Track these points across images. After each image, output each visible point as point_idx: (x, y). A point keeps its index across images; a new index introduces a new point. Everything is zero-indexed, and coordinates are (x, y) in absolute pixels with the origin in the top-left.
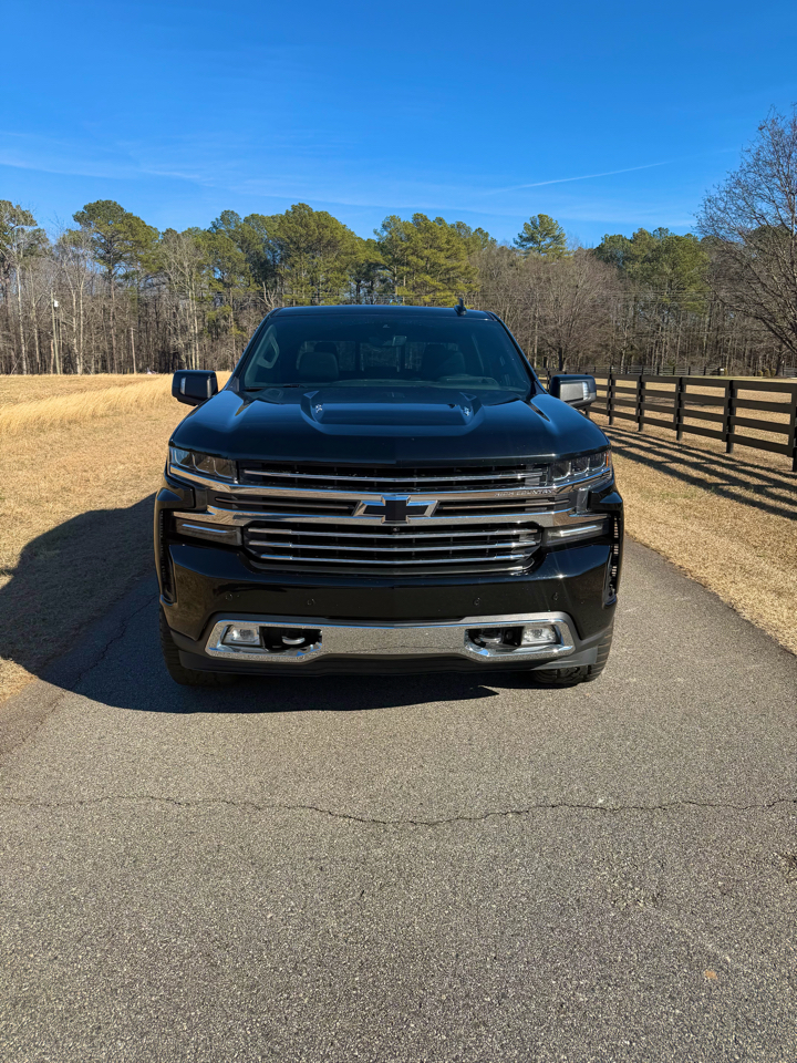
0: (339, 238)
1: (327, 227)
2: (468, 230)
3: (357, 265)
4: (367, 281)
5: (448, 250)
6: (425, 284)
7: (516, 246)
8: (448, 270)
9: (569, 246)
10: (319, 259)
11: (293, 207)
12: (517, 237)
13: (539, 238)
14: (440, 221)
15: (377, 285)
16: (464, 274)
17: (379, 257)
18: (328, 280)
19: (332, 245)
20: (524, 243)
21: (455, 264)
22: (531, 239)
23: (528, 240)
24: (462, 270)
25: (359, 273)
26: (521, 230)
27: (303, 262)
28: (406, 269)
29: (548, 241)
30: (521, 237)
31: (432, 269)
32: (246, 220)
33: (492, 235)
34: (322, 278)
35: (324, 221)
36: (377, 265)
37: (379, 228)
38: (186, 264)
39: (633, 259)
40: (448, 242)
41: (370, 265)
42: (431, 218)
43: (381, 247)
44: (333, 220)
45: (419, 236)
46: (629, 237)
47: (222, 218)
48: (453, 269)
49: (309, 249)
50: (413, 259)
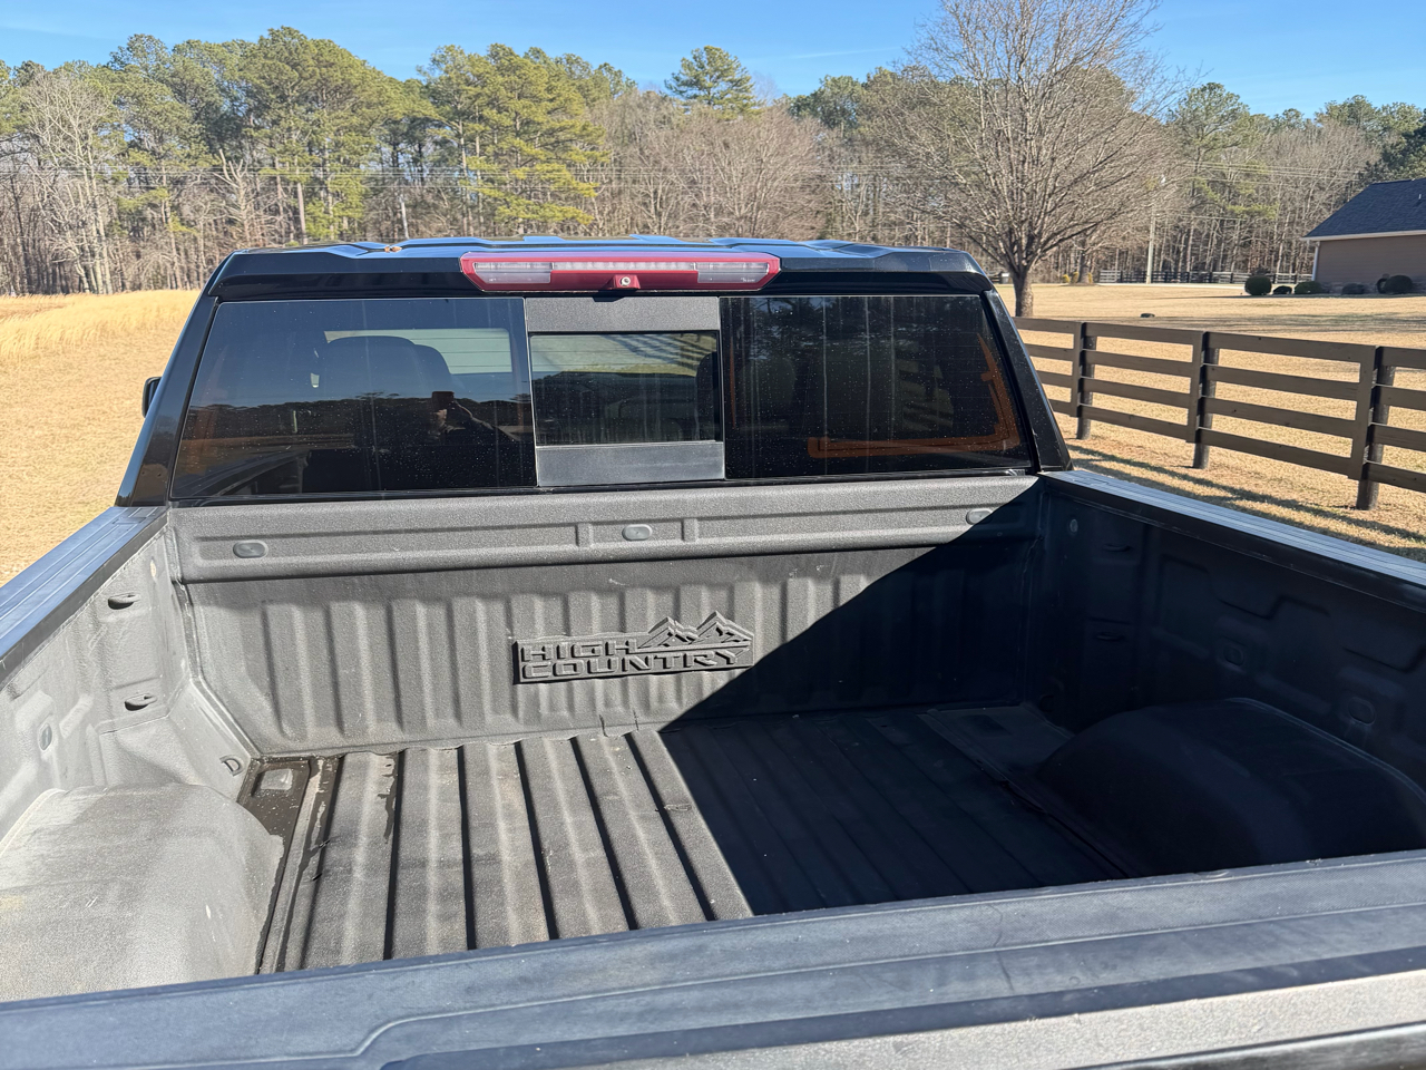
0: (357, 82)
1: (332, 65)
2: (585, 67)
3: (391, 122)
4: (411, 143)
5: (551, 100)
6: (513, 151)
7: (668, 92)
8: (551, 132)
9: (761, 95)
10: (322, 114)
11: (272, 32)
12: (669, 78)
13: (708, 83)
14: (537, 52)
15: (429, 150)
16: (582, 136)
17: (428, 109)
18: (338, 145)
19: (343, 92)
20: (683, 88)
21: (566, 121)
22: (696, 83)
23: (689, 84)
24: (577, 130)
25: (394, 132)
26: (677, 68)
27: (295, 118)
28: (479, 127)
29: (723, 86)
30: (677, 79)
31: (526, 128)
32: (177, 49)
33: (629, 74)
34: (327, 141)
35: (327, 55)
36: (427, 120)
37: (426, 64)
38: (75, 124)
39: (869, 112)
40: (549, 90)
41: (414, 120)
42: (520, 51)
43: (432, 93)
44: (342, 53)
45: (500, 79)
46: (863, 80)
47: (131, 47)
48: (562, 129)
49: (303, 98)
50: (488, 112)
